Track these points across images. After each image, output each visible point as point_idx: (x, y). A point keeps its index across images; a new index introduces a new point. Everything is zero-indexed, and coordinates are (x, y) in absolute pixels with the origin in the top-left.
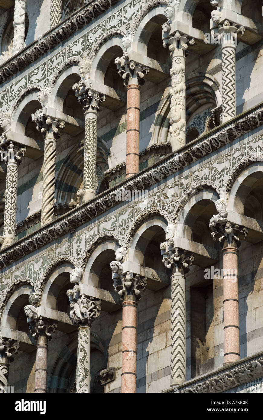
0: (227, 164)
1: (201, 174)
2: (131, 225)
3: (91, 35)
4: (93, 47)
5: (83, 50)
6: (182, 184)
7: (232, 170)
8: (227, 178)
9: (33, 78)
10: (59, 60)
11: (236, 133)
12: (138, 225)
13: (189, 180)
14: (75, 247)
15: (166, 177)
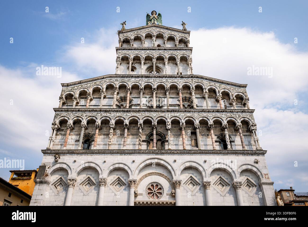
0: (212, 115)
1: (204, 115)
2: (185, 117)
3: (168, 80)
4: (169, 82)
5: (166, 81)
6: (199, 115)
7: (213, 117)
8: (212, 118)
9: (150, 80)
10: (159, 80)
11: (214, 111)
12: (186, 117)
13: (201, 115)
14: (167, 115)
15: (195, 112)
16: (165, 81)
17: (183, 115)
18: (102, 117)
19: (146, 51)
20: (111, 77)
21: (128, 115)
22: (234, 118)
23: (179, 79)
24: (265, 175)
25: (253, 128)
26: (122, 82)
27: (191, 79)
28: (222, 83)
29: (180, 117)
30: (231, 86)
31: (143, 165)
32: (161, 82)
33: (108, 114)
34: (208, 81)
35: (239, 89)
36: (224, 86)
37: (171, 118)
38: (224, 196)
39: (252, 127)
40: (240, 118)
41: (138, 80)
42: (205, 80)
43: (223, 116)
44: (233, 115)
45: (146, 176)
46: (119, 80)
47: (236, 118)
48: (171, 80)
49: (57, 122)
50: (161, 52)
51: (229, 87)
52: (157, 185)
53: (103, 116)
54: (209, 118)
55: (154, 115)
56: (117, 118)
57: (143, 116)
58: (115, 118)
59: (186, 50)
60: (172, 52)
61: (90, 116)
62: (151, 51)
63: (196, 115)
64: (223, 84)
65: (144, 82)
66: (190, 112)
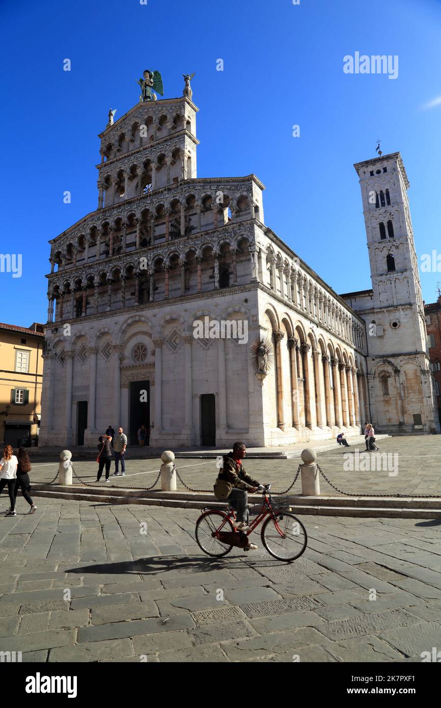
16: (149, 202)
17: (167, 250)
18: (87, 275)
19: (129, 158)
20: (92, 216)
21: (110, 265)
22: (228, 239)
23: (166, 192)
24: (253, 316)
25: (250, 250)
26: (104, 220)
27: (182, 187)
28: (220, 182)
29: (163, 254)
30: (232, 184)
31: (125, 325)
32: (145, 206)
33: (92, 270)
34: (202, 184)
35: (243, 186)
36: (222, 187)
37: (154, 257)
38: (207, 349)
39: (249, 248)
40: (235, 238)
41: (120, 210)
42: (198, 184)
43: (215, 239)
44: (227, 235)
45: (131, 337)
46: (101, 218)
47: (230, 239)
48: (156, 199)
49: (52, 289)
50: (147, 152)
51: (228, 187)
52: (142, 346)
53: (87, 273)
54: (196, 247)
55: (136, 259)
56: (101, 273)
57: (125, 263)
58: (99, 273)
59: (178, 136)
60: (160, 147)
61: (77, 277)
62: (136, 155)
63: (181, 246)
64: (222, 184)
65: (126, 212)
66: (174, 243)
